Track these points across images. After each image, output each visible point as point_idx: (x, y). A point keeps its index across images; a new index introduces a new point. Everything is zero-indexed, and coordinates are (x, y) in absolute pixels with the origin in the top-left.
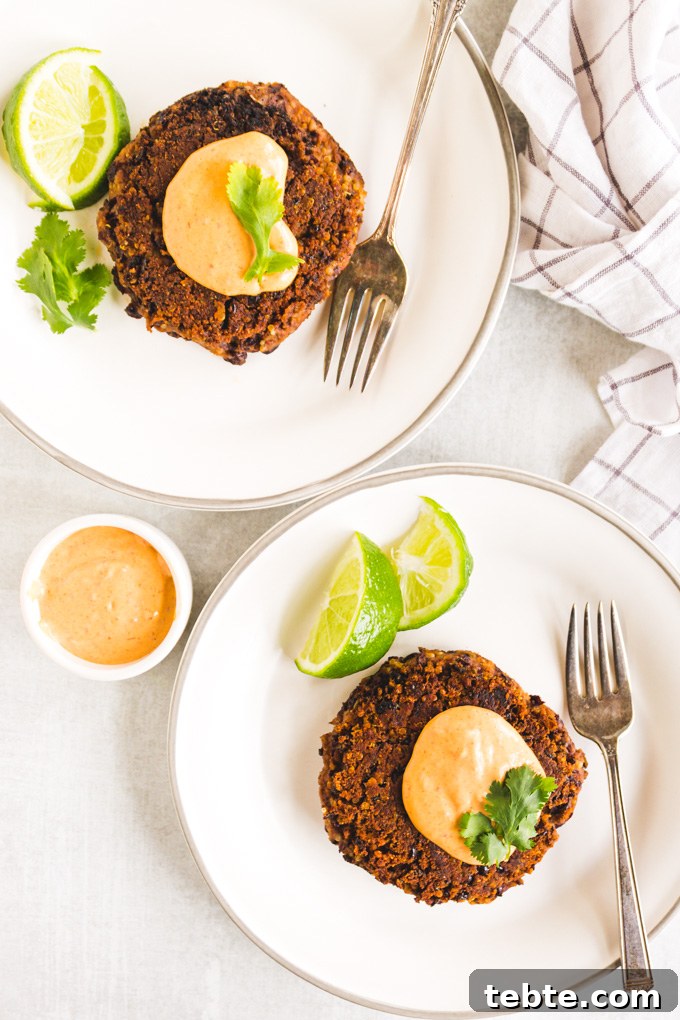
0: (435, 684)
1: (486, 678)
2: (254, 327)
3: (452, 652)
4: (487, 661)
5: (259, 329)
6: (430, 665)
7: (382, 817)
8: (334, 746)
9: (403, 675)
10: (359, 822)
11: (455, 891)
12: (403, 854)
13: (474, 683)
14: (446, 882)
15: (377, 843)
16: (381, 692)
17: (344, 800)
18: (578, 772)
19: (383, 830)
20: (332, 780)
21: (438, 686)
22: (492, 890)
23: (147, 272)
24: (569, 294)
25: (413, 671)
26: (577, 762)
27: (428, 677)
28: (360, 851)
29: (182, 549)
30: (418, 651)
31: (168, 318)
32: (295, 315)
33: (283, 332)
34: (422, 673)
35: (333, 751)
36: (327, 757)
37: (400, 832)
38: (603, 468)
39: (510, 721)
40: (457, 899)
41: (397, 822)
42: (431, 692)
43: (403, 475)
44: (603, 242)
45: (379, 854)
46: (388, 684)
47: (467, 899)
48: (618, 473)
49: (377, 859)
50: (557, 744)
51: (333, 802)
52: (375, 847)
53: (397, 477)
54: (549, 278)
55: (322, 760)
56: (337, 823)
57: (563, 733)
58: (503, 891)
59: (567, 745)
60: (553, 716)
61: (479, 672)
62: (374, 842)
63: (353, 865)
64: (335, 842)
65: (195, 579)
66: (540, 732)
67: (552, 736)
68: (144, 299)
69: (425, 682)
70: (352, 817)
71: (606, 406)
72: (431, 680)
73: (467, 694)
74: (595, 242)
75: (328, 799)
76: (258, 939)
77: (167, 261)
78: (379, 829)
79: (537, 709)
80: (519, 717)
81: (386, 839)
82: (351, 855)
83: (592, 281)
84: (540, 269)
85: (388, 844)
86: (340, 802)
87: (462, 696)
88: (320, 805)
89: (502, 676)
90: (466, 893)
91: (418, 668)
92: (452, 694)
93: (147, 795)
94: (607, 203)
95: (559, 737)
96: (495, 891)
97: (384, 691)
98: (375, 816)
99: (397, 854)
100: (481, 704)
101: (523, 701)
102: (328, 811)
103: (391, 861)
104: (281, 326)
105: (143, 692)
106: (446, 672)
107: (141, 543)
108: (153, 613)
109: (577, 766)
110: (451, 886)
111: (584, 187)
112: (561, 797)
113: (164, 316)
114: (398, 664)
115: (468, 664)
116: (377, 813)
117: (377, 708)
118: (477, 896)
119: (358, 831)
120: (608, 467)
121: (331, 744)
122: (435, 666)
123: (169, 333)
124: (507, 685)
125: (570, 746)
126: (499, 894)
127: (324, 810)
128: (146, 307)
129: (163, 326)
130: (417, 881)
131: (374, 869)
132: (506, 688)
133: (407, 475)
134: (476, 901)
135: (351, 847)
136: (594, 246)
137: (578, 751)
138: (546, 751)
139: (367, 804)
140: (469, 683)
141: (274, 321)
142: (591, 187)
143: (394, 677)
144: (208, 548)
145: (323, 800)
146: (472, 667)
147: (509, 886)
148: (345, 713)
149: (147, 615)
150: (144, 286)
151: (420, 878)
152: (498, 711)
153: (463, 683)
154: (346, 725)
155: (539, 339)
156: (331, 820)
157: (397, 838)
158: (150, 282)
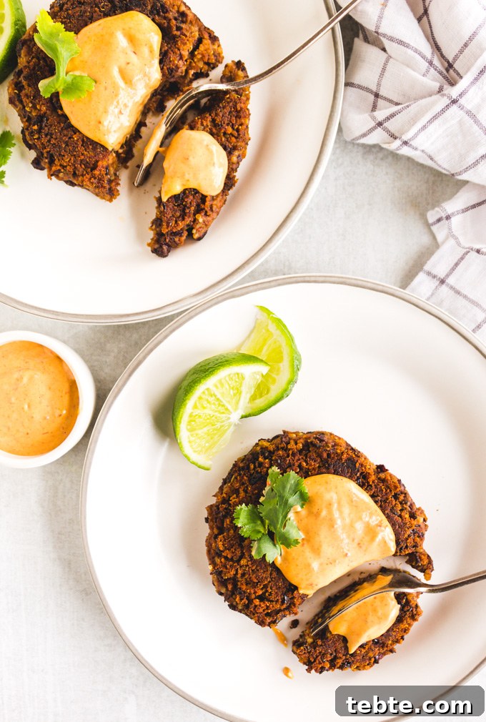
0: (297, 458)
1: (339, 451)
2: (183, 219)
3: (310, 433)
4: (340, 438)
5: (188, 220)
6: (292, 442)
7: (258, 570)
8: (217, 514)
9: (270, 452)
10: (239, 576)
11: (340, 662)
12: (277, 601)
13: (329, 455)
14: (331, 654)
15: (255, 593)
16: (252, 466)
17: (226, 558)
18: (419, 526)
19: (259, 582)
20: (216, 542)
21: (299, 460)
22: (370, 659)
23: (46, 128)
24: (405, 143)
25: (278, 449)
26: (418, 517)
27: (291, 452)
28: (241, 600)
29: (86, 361)
30: (282, 433)
31: (64, 167)
32: (215, 202)
33: (208, 218)
34: (286, 449)
35: (216, 518)
36: (211, 523)
37: (273, 583)
38: (430, 278)
39: (362, 486)
40: (341, 667)
41: (271, 574)
42: (294, 465)
43: (259, 286)
44: (431, 96)
45: (257, 602)
46: (258, 460)
47: (350, 667)
48: (442, 282)
49: (256, 606)
50: (401, 503)
51: (218, 560)
52: (253, 596)
53: (255, 287)
54: (388, 131)
55: (208, 527)
56: (222, 578)
57: (405, 494)
58: (379, 659)
59: (409, 504)
60: (396, 481)
61: (333, 446)
62: (252, 591)
63: (237, 612)
64: (221, 594)
65: (99, 385)
66: (386, 494)
67: (396, 497)
68: (45, 151)
69: (288, 456)
70: (233, 572)
71: (433, 228)
72: (294, 455)
73: (324, 465)
74: (423, 97)
75: (213, 558)
76: (162, 677)
77: (63, 119)
78: (256, 581)
79: (382, 475)
80: (368, 483)
81: (262, 589)
82: (234, 603)
83: (424, 127)
84: (380, 124)
85: (264, 593)
86: (223, 560)
87: (319, 467)
88: (208, 563)
89: (352, 449)
90: (348, 663)
91: (282, 446)
92: (311, 465)
93: (70, 564)
94: (431, 63)
95: (402, 497)
96: (373, 659)
97: (255, 466)
98: (252, 570)
99: (272, 601)
100: (336, 473)
101: (371, 469)
102: (214, 568)
103: (268, 608)
104: (206, 215)
105: (61, 480)
106: (306, 448)
107: (50, 354)
108: (61, 411)
109: (418, 521)
110: (335, 658)
111: (410, 52)
112: (407, 547)
113: (61, 165)
114: (266, 444)
115: (324, 441)
116: (254, 568)
117: (249, 480)
118: (358, 664)
119: (239, 583)
120: (434, 277)
121: (214, 513)
122: (296, 444)
123: (66, 182)
124: (357, 456)
125: (411, 505)
126: (376, 662)
127: (210, 568)
128: (46, 158)
129: (61, 175)
130: (307, 655)
131: (254, 614)
132: (356, 459)
133: (264, 285)
134: (358, 668)
135: (234, 597)
136: (424, 100)
137: (419, 509)
138: (392, 509)
139: (245, 560)
140: (325, 455)
141: (199, 210)
142: (415, 51)
143: (263, 454)
144: (108, 360)
145: (210, 559)
146: (326, 443)
147: (384, 654)
148: (225, 486)
149: (58, 412)
150: (44, 140)
151: (309, 653)
152: (350, 478)
153: (320, 456)
154: (225, 495)
155: (366, 173)
156: (217, 575)
157: (271, 588)
158: (49, 137)
